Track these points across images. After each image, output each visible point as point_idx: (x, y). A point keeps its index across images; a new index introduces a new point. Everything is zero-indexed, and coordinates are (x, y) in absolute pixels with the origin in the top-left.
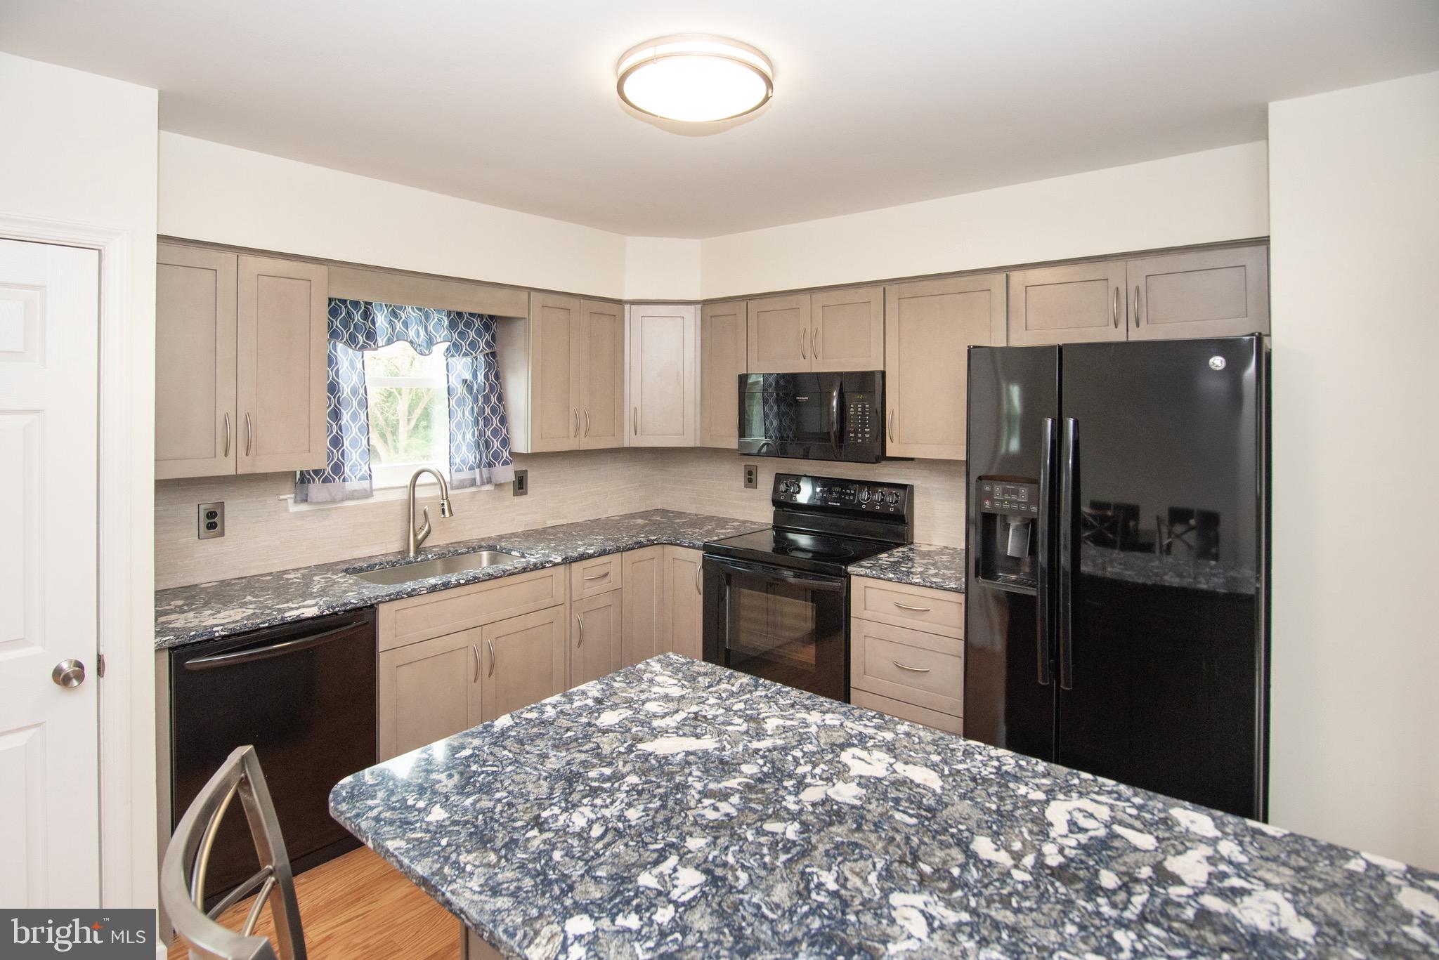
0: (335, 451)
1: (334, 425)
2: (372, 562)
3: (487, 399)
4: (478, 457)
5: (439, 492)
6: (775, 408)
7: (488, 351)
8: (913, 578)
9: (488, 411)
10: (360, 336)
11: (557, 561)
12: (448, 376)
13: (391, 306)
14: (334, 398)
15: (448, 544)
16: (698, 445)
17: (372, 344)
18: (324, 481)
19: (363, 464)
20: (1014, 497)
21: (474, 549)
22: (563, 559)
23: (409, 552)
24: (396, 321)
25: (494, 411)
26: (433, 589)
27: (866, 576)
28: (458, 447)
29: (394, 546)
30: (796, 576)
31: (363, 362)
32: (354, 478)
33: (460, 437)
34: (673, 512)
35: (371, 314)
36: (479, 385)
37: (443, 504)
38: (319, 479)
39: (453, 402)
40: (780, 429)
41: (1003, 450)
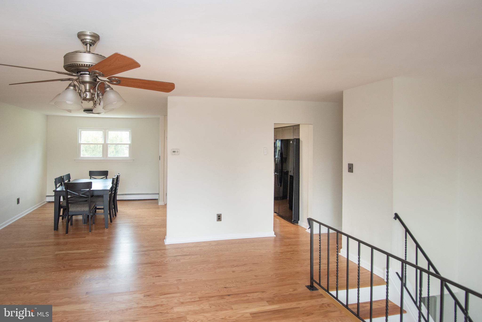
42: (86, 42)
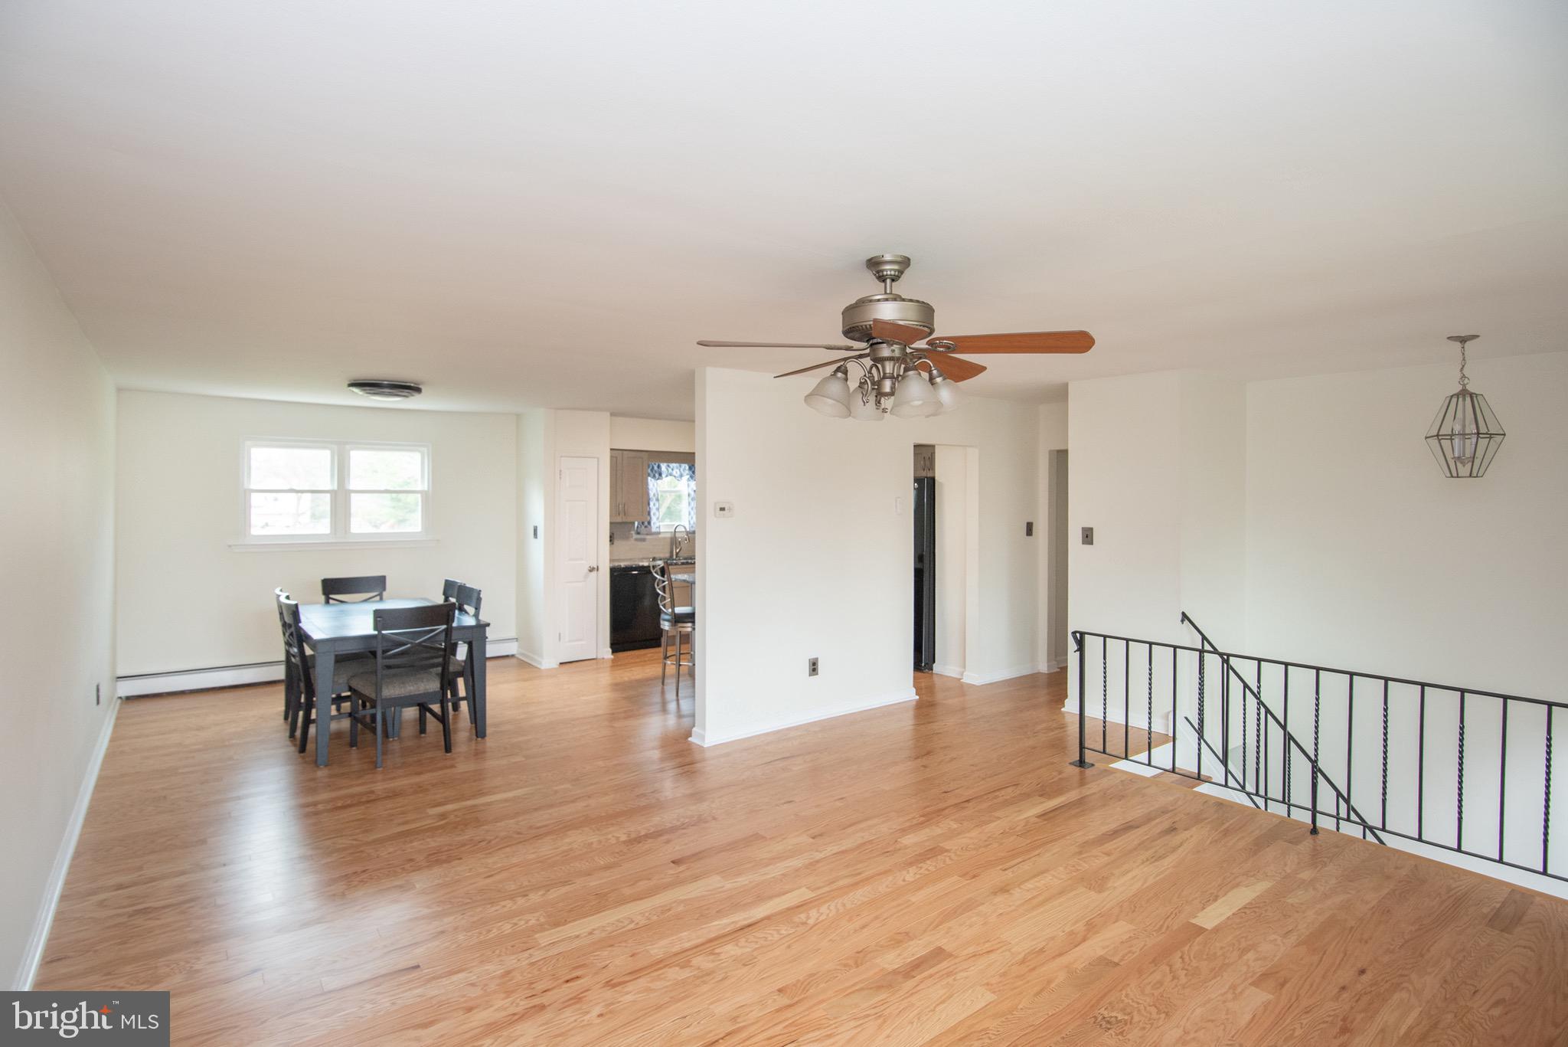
0: (648, 517)
14: (648, 495)
17: (660, 477)
24: (669, 469)
31: (657, 484)
39: (689, 497)
42: (883, 276)
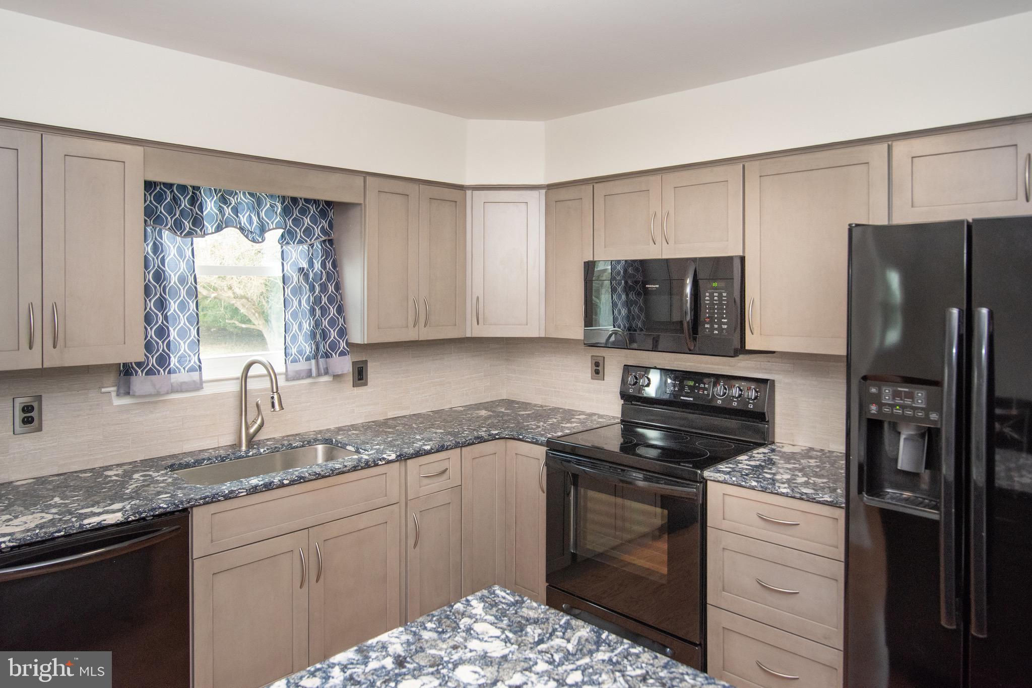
0: (160, 343)
1: (160, 314)
2: (201, 456)
3: (324, 288)
4: (314, 347)
5: (268, 385)
6: (624, 297)
7: (324, 238)
8: (779, 487)
9: (324, 300)
10: (186, 223)
11: (390, 458)
12: (283, 264)
13: (220, 191)
14: (160, 286)
15: (283, 437)
16: (543, 335)
17: (198, 231)
18: (147, 374)
19: (192, 355)
20: (908, 402)
21: (309, 442)
22: (397, 456)
23: (240, 445)
24: (225, 207)
25: (331, 300)
26: (254, 490)
27: (725, 482)
28: (294, 338)
29: (227, 439)
30: (645, 479)
31: (193, 250)
32: (182, 370)
33: (296, 327)
34: (518, 403)
35: (198, 200)
36: (315, 274)
37: (273, 398)
38: (142, 372)
39: (288, 291)
40: (630, 317)
41: (877, 343)
